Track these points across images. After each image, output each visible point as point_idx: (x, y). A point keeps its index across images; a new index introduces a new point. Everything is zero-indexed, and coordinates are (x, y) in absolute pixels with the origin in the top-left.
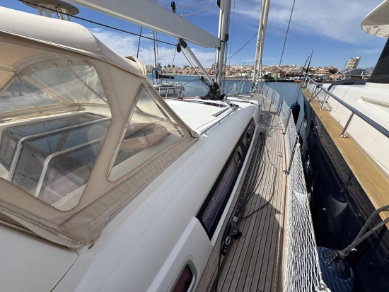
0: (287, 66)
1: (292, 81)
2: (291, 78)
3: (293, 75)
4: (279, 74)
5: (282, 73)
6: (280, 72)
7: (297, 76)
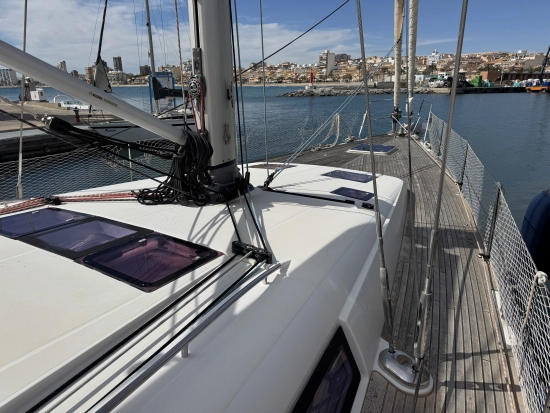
0: (504, 55)
1: (521, 90)
2: (516, 83)
3: (520, 76)
4: (485, 74)
5: (493, 72)
6: (488, 68)
7: (530, 76)
